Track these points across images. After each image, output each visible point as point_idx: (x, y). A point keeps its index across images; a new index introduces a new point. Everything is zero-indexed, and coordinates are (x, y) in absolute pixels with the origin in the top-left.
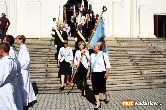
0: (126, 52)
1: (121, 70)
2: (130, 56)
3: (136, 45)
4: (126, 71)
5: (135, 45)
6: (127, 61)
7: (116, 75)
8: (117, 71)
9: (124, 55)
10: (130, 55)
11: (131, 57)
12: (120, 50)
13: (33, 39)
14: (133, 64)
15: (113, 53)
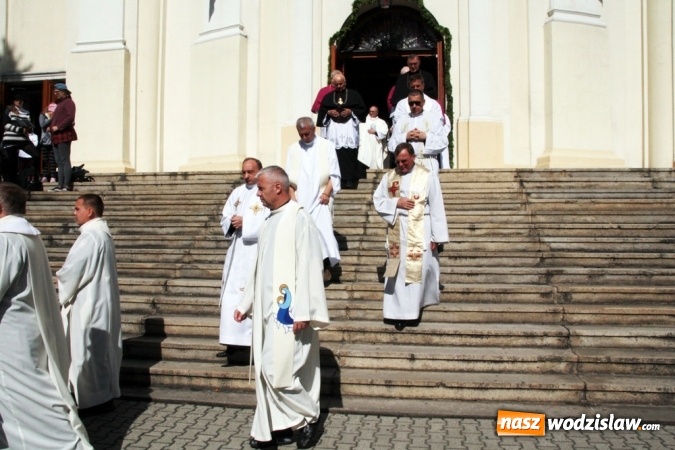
0: (535, 235)
2: (549, 254)
3: (605, 206)
5: (597, 206)
10: (551, 250)
11: (548, 261)
12: (510, 226)
13: (173, 178)
14: (544, 295)
15: (470, 239)
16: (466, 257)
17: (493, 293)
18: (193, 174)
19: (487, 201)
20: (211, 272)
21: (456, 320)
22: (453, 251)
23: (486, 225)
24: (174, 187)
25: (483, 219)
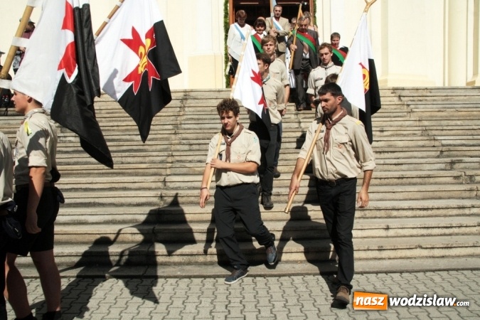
0: (428, 135)
1: (413, 197)
2: (444, 149)
4: (429, 201)
5: (460, 113)
6: (432, 166)
7: (395, 217)
8: (397, 200)
9: (423, 146)
10: (443, 145)
11: (445, 153)
12: (408, 129)
14: (456, 178)
17: (420, 178)
20: (197, 169)
23: (392, 129)
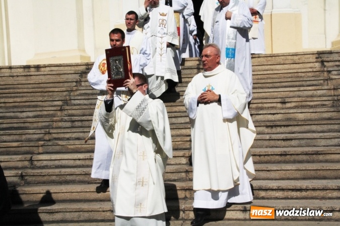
13: (26, 70)
15: (282, 111)
16: (280, 126)
17: (307, 154)
18: (45, 66)
19: (294, 80)
20: (70, 147)
21: (278, 177)
22: (268, 121)
23: (295, 99)
24: (29, 78)
25: (291, 94)
